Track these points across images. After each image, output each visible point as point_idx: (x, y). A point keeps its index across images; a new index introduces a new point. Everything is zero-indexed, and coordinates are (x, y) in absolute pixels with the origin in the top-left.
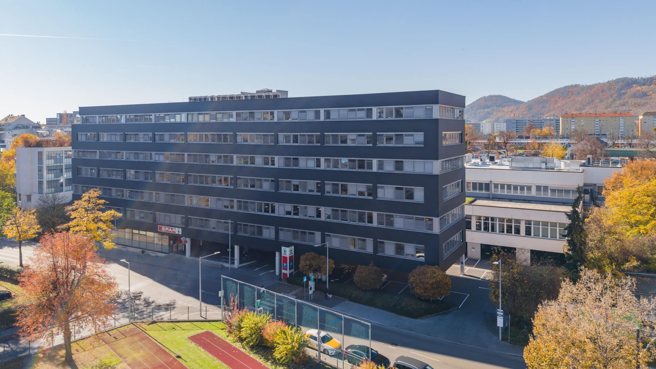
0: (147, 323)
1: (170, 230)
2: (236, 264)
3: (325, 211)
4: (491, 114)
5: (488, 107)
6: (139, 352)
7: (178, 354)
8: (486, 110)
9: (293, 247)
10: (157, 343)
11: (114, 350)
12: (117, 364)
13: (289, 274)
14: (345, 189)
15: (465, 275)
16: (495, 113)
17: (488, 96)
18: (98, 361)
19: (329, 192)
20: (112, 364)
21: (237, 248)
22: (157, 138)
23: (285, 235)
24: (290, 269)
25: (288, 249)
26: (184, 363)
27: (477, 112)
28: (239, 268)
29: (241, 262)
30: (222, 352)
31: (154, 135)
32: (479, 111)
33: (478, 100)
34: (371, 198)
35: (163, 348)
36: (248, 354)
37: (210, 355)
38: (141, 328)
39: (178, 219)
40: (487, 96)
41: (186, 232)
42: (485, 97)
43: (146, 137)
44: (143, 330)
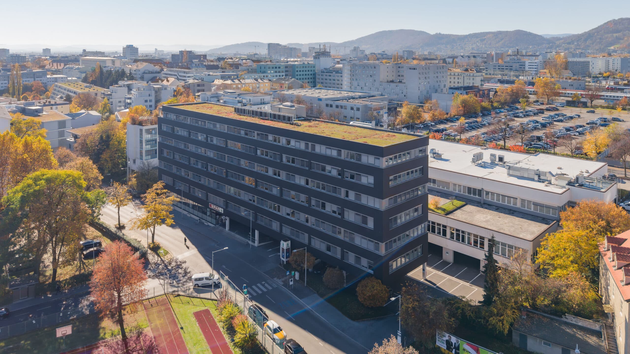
0: (174, 296)
1: (216, 208)
2: (256, 244)
3: (312, 219)
4: (621, 39)
5: (618, 31)
6: (161, 320)
7: (183, 326)
8: (615, 35)
9: (290, 242)
10: (174, 314)
11: (148, 316)
12: (145, 328)
13: (286, 262)
14: (324, 206)
15: (426, 280)
16: (626, 38)
17: (619, 19)
18: (136, 323)
19: (314, 206)
20: (143, 327)
21: (257, 232)
22: (209, 139)
23: (287, 231)
24: (286, 258)
25: (285, 244)
26: (183, 335)
27: (604, 37)
28: (259, 247)
29: (260, 243)
30: (208, 329)
31: (207, 137)
32: (606, 36)
33: (605, 24)
34: (340, 217)
35: (176, 319)
36: (223, 333)
37: (200, 330)
38: (169, 299)
39: (221, 200)
40: (617, 19)
41: (226, 213)
42: (614, 20)
43: (202, 137)
44: (170, 301)
